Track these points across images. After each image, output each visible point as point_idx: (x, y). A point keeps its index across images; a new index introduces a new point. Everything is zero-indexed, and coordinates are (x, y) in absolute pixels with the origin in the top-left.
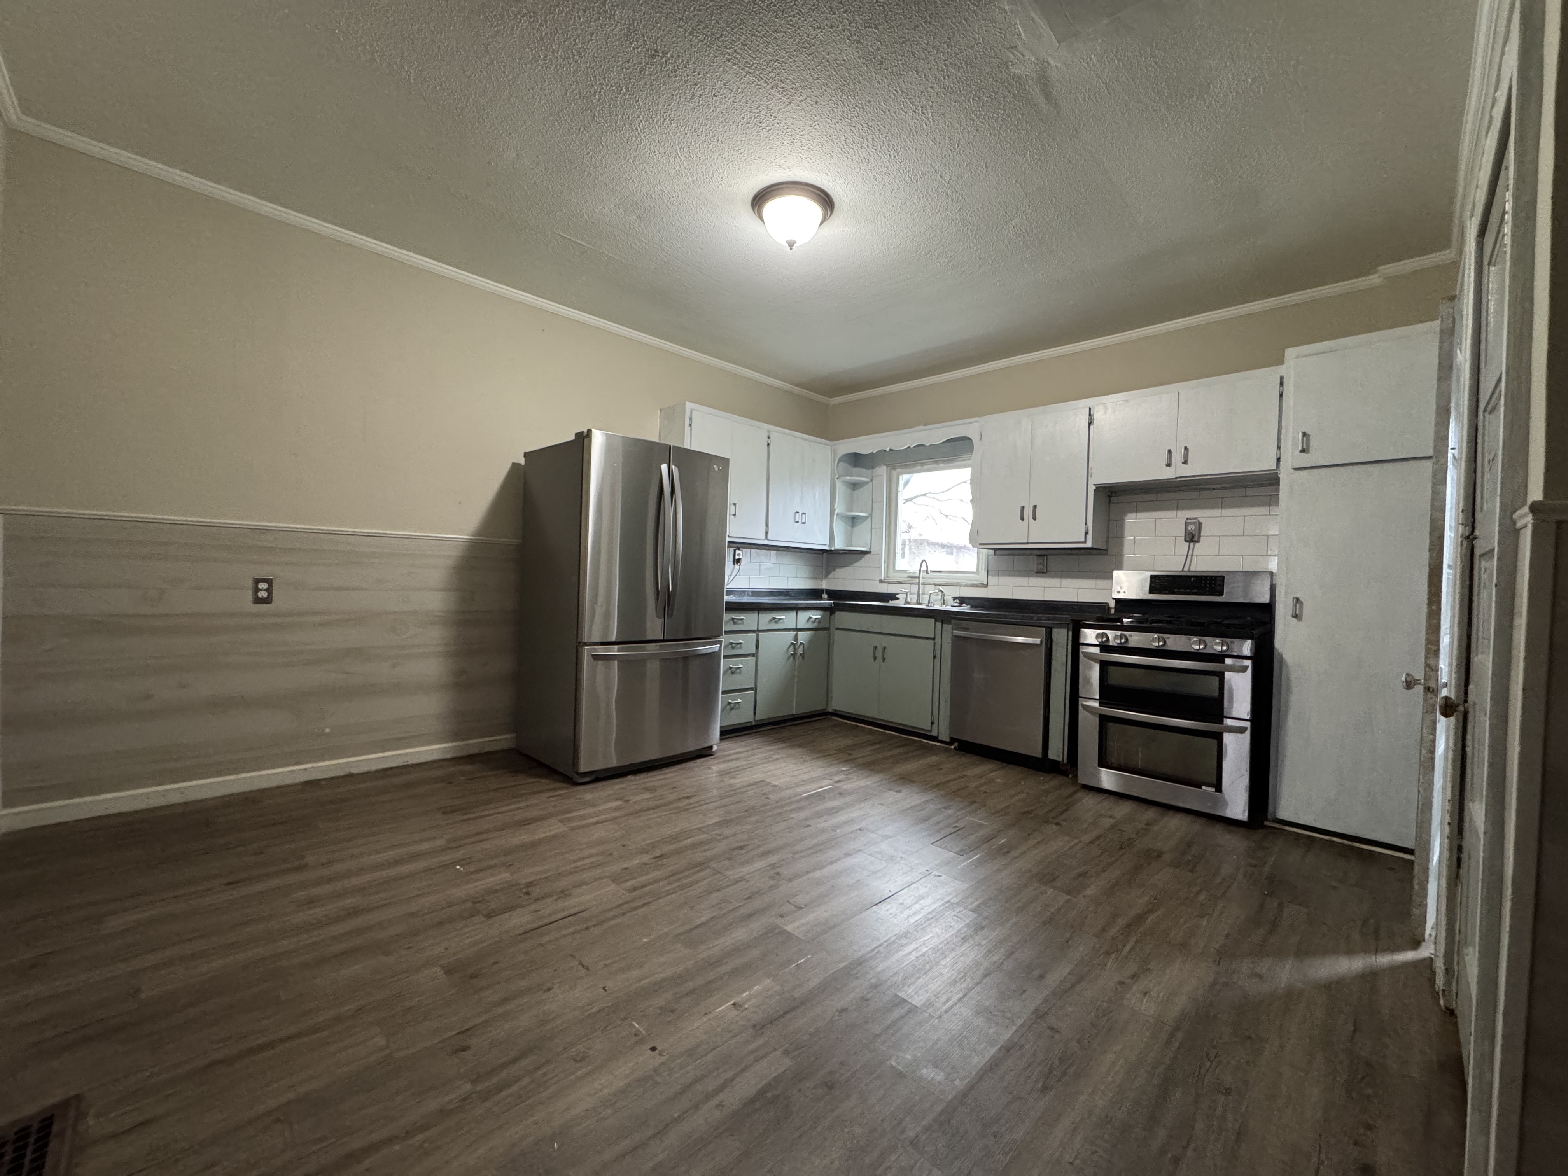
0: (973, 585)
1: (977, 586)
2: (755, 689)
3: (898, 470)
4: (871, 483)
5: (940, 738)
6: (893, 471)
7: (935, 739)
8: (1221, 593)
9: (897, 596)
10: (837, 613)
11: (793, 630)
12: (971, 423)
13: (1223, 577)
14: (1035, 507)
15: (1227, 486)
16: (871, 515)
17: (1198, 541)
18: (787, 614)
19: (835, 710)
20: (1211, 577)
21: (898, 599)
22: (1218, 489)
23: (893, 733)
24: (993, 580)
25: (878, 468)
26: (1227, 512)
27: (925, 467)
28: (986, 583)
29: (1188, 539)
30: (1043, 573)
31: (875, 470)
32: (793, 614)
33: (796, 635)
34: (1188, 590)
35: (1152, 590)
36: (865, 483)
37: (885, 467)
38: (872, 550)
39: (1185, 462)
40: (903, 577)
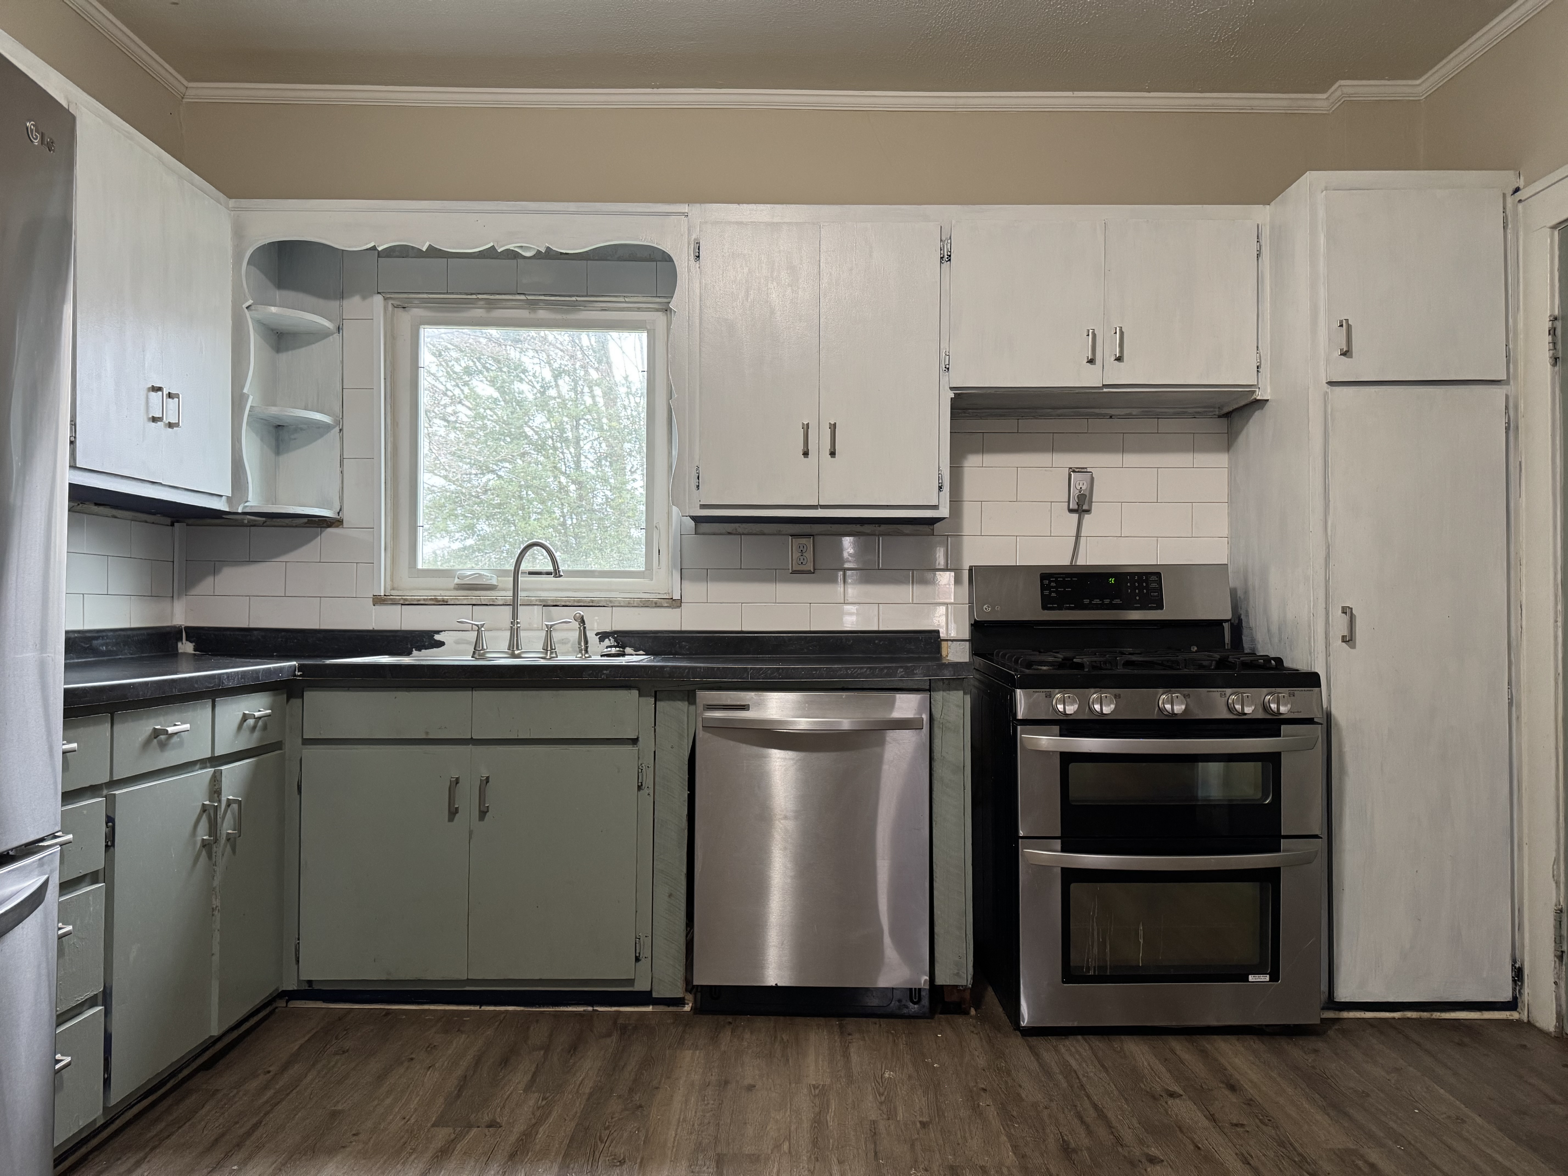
0: (646, 604)
1: (657, 605)
2: (105, 998)
3: (417, 312)
4: (336, 335)
5: (655, 995)
6: (400, 312)
7: (644, 998)
8: (1160, 606)
9: (437, 637)
10: (308, 695)
11: (203, 763)
12: (668, 214)
13: (1158, 575)
14: (833, 427)
15: (1135, 411)
16: (339, 422)
17: (1088, 511)
18: (190, 714)
19: (310, 982)
20: (1140, 575)
21: (441, 644)
22: (1119, 417)
23: (511, 1008)
24: (693, 591)
25: (357, 299)
26: (1132, 459)
27: (498, 313)
28: (677, 596)
29: (1073, 506)
30: (809, 572)
31: (346, 303)
32: (202, 713)
33: (216, 779)
34: (1107, 601)
35: (1047, 603)
36: (320, 335)
37: (378, 299)
38: (346, 516)
39: (1119, 359)
40: (444, 589)
